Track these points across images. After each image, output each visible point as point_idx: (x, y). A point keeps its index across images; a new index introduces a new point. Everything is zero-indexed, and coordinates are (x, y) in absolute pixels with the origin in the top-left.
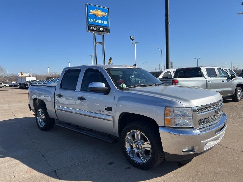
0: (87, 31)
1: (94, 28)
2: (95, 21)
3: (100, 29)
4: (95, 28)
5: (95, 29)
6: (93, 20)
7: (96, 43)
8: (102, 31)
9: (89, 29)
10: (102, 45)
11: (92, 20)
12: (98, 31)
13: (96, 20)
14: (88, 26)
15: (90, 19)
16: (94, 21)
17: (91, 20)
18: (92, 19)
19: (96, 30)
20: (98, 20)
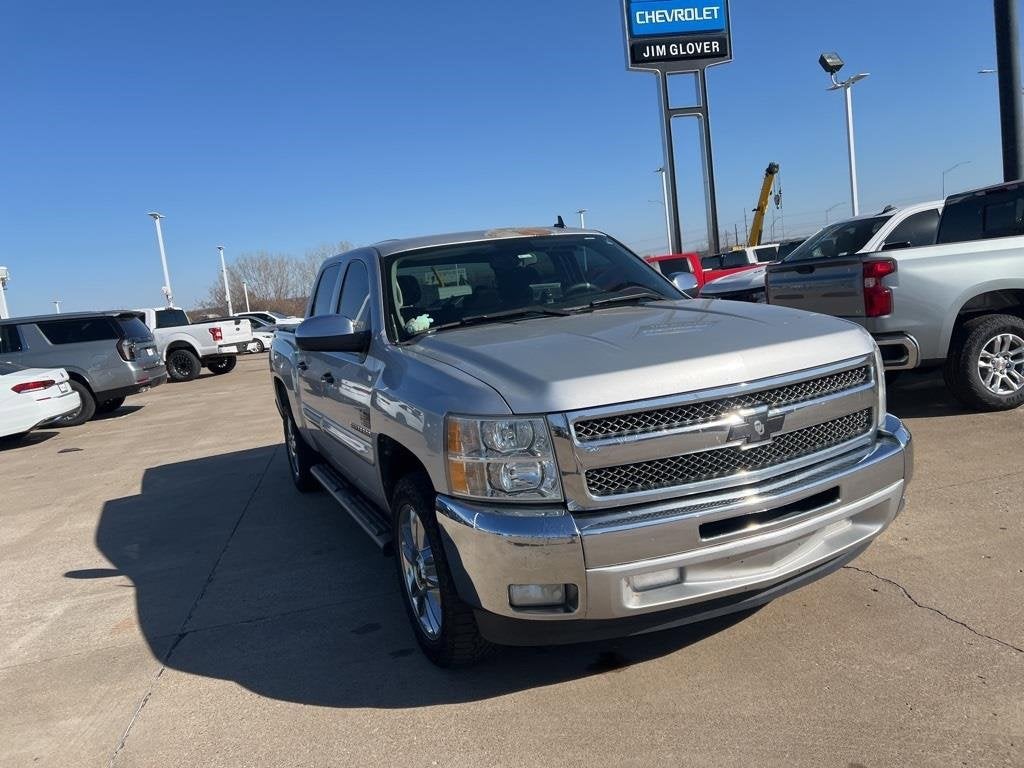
0: (628, 69)
1: (658, 47)
2: (660, 18)
3: (684, 50)
4: (664, 47)
5: (661, 51)
6: (653, 16)
7: (669, 113)
8: (696, 56)
9: (637, 58)
10: (699, 117)
11: (647, 17)
12: (679, 58)
13: (666, 12)
14: (632, 49)
15: (638, 14)
16: (658, 16)
17: (642, 17)
18: (647, 13)
19: (668, 58)
20: (676, 11)
